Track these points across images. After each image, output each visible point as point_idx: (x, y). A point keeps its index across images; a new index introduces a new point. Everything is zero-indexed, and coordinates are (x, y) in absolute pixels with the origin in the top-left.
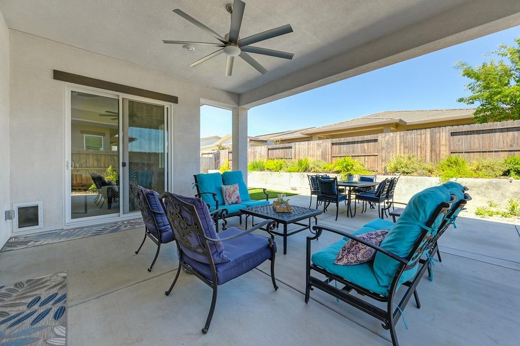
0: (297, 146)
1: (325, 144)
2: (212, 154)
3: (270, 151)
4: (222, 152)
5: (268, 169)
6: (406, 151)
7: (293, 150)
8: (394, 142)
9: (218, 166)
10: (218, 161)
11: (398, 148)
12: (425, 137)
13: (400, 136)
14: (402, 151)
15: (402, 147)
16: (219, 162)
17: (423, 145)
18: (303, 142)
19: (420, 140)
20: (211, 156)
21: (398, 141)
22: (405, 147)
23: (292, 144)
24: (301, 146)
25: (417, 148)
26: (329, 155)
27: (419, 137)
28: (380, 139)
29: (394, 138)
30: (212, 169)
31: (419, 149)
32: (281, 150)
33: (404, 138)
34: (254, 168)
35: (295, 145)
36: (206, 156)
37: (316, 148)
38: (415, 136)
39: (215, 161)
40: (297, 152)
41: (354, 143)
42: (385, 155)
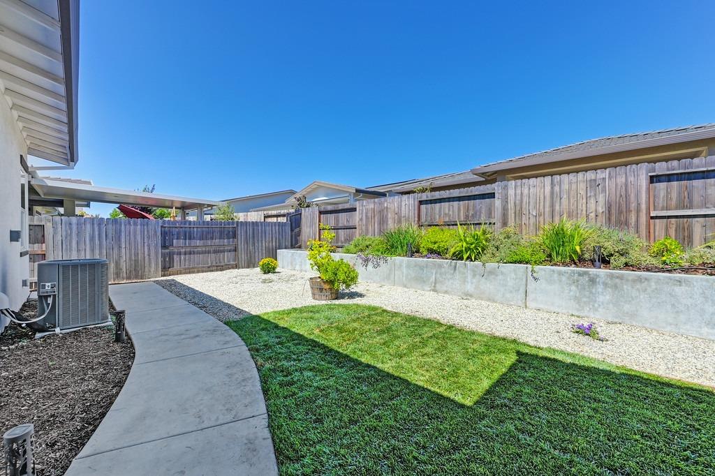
0: (511, 192)
1: (621, 180)
2: (284, 216)
3: (423, 207)
4: (305, 213)
5: (431, 251)
7: (497, 202)
9: (297, 242)
10: (297, 230)
16: (299, 234)
18: (532, 181)
20: (283, 220)
23: (496, 187)
24: (526, 191)
26: (638, 211)
30: (286, 248)
32: (456, 204)
34: (392, 246)
35: (506, 188)
36: (274, 220)
37: (583, 193)
39: (292, 230)
40: (511, 205)
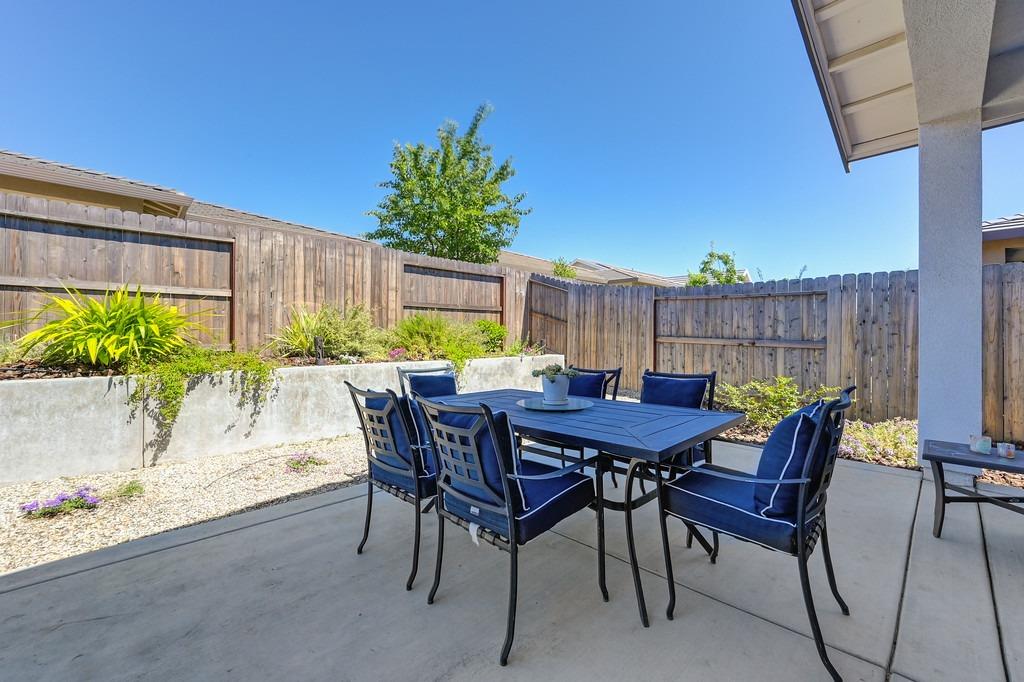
6: (321, 293)
8: (288, 260)
11: (300, 282)
12: (363, 263)
13: (305, 249)
14: (310, 292)
15: (310, 282)
17: (358, 282)
19: (352, 268)
21: (300, 262)
22: (318, 284)
25: (346, 288)
27: (350, 260)
28: (244, 244)
29: (288, 251)
31: (350, 292)
33: (315, 257)
38: (341, 255)
41: (118, 235)
42: (261, 303)
